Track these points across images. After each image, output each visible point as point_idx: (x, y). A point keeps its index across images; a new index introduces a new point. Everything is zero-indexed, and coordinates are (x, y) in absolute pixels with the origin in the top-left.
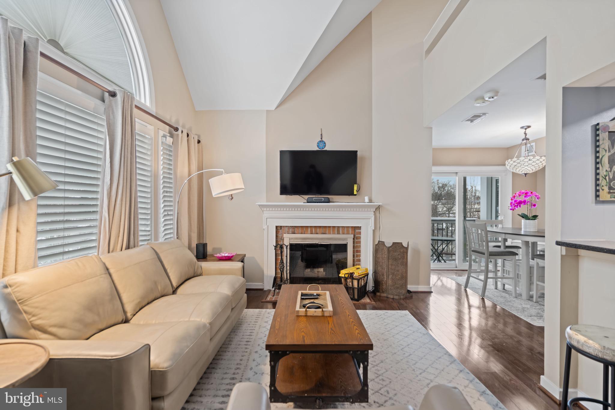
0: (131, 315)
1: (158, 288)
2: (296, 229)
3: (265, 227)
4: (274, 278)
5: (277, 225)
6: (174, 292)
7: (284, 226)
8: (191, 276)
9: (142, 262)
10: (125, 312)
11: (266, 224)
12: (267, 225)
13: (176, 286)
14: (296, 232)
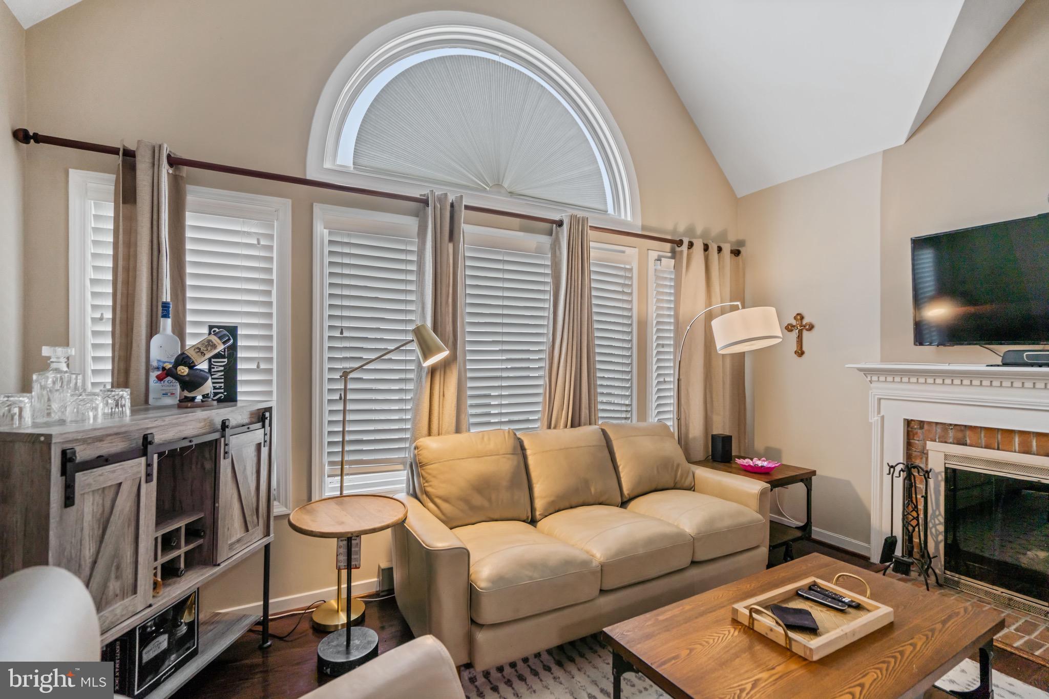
0: (539, 515)
1: (590, 490)
2: (968, 433)
3: (876, 418)
4: (886, 540)
5: (910, 418)
6: (624, 504)
7: (930, 423)
8: (667, 486)
9: (572, 448)
10: (533, 509)
11: (879, 412)
12: (882, 414)
13: (628, 494)
14: (968, 442)
